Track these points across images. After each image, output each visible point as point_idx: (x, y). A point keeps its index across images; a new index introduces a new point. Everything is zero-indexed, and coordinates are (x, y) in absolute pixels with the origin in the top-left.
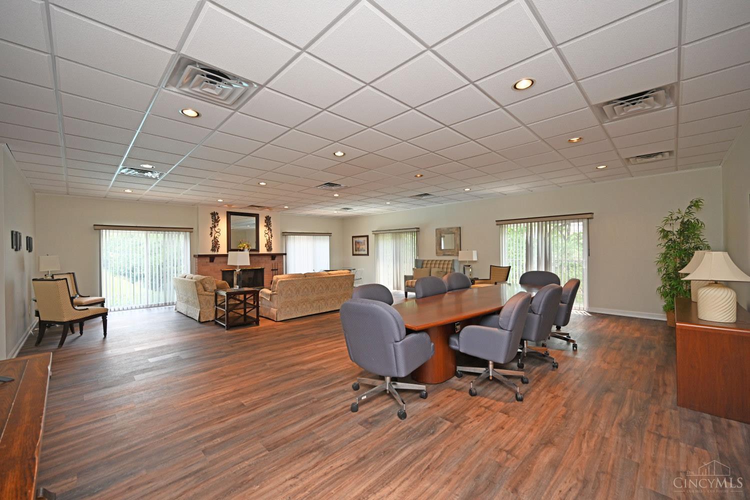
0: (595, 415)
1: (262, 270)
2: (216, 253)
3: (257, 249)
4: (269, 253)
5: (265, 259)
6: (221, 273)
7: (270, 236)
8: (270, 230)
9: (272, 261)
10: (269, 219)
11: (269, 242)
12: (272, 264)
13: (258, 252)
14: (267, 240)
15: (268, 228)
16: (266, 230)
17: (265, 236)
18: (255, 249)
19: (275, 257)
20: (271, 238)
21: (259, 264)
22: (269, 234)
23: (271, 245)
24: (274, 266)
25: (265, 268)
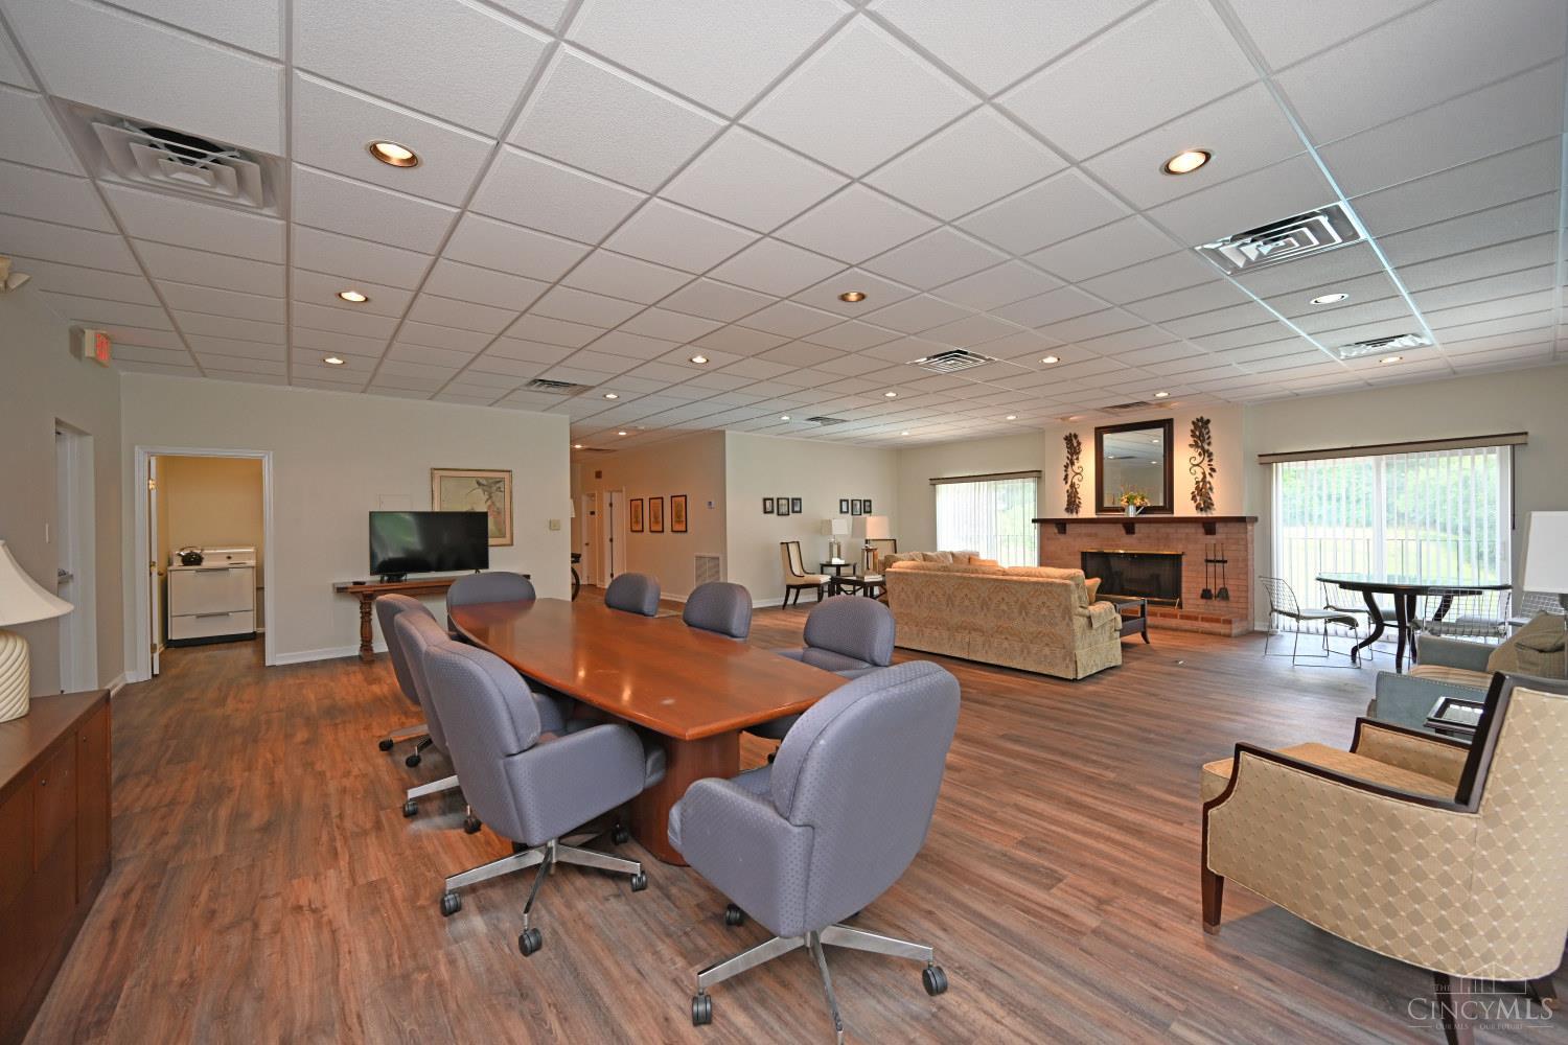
0: (272, 784)
1: (1176, 559)
2: (1074, 516)
3: (1169, 506)
4: (1204, 515)
5: (1187, 530)
6: (1079, 557)
7: (1208, 471)
8: (1206, 455)
9: (1206, 536)
10: (1205, 426)
11: (1202, 488)
12: (1206, 544)
13: (1171, 513)
14: (1197, 483)
15: (1199, 450)
16: (1195, 457)
17: (1192, 471)
18: (1162, 505)
19: (1215, 526)
20: (1211, 476)
21: (1169, 542)
22: (1205, 465)
23: (1210, 495)
24: (1213, 552)
25: (1185, 555)
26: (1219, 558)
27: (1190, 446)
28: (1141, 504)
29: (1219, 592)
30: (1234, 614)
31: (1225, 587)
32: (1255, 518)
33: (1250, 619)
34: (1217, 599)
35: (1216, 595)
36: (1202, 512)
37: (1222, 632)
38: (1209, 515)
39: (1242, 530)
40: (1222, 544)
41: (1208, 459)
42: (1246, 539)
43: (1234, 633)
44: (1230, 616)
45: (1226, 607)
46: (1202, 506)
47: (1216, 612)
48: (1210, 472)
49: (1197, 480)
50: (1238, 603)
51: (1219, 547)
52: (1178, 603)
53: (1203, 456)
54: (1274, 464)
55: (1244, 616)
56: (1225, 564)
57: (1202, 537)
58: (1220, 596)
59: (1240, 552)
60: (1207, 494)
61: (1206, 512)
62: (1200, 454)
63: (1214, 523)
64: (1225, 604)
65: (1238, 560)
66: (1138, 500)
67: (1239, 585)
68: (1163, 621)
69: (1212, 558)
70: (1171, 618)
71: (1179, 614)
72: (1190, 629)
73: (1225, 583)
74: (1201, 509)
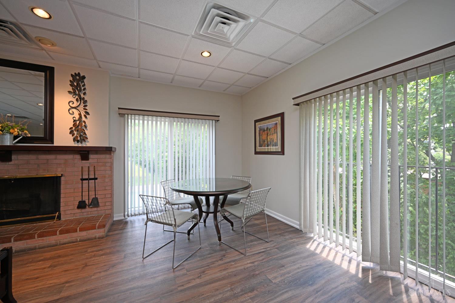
1: (56, 180)
3: (49, 137)
4: (80, 145)
5: (66, 157)
8: (82, 101)
9: (82, 161)
10: (82, 80)
11: (79, 125)
12: (82, 167)
13: (51, 143)
14: (74, 121)
15: (77, 97)
16: (73, 102)
17: (71, 112)
18: (43, 136)
19: (88, 154)
20: (86, 117)
21: (49, 167)
22: (81, 109)
23: (85, 131)
24: (87, 172)
25: (64, 176)
26: (92, 176)
27: (70, 92)
28: (19, 134)
29: (92, 201)
30: (103, 216)
31: (96, 197)
32: (115, 148)
33: (112, 215)
34: (90, 207)
35: (90, 204)
36: (79, 143)
37: (98, 235)
38: (84, 146)
39: (108, 156)
40: (94, 166)
41: (84, 105)
42: (111, 162)
43: (106, 232)
44: (101, 218)
45: (97, 211)
46: (79, 139)
47: (89, 216)
48: (85, 114)
49: (74, 119)
50: (105, 207)
51: (92, 169)
52: (57, 216)
53: (80, 102)
54: (126, 115)
55: (110, 216)
56: (96, 180)
57: (79, 162)
58: (92, 204)
59: (107, 171)
60: (83, 130)
61: (81, 143)
62: (77, 100)
63: (88, 151)
64: (95, 209)
65: (105, 177)
66: (16, 130)
67: (106, 194)
68: (41, 241)
69: (87, 177)
70: (51, 236)
71: (59, 230)
72: (69, 241)
73: (96, 194)
74: (78, 141)
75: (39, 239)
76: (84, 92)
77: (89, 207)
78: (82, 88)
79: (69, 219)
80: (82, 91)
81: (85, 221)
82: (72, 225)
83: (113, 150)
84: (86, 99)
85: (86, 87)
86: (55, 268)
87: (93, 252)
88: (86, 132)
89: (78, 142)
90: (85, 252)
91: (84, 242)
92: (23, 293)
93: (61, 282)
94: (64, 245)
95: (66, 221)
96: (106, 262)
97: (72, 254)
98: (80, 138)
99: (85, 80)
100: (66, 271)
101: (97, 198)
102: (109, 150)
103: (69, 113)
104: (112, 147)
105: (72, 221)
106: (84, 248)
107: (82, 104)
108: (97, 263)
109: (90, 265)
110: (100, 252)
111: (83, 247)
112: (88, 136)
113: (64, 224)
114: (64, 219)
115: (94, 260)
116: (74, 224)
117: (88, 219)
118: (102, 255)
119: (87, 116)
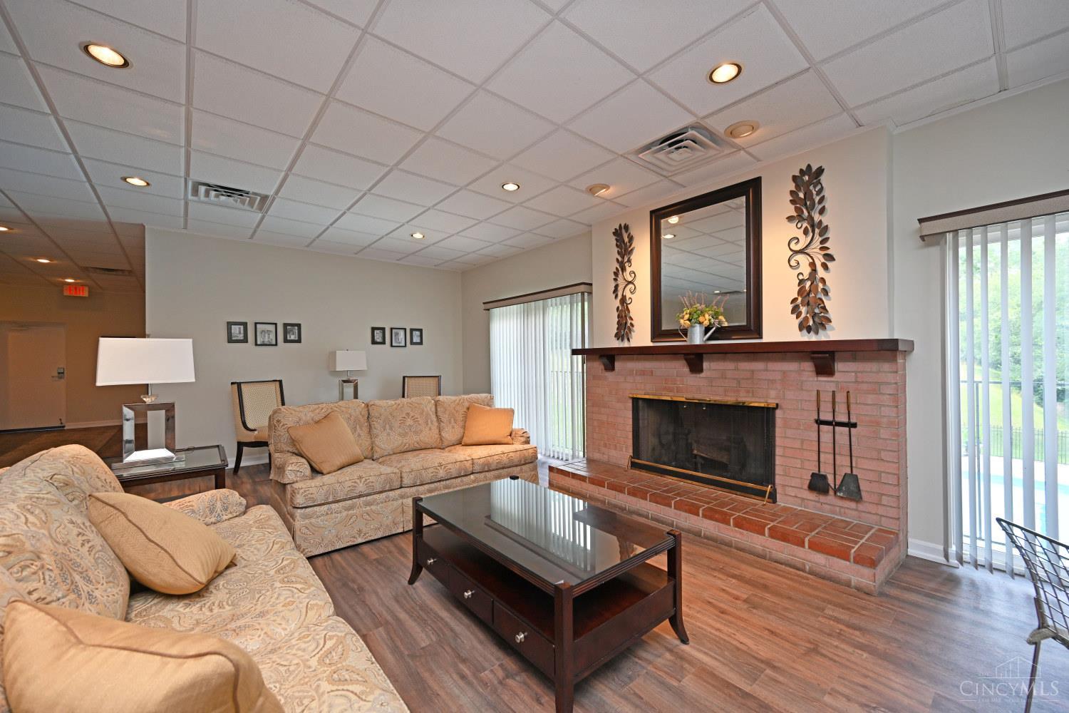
2: (625, 344)
3: (754, 323)
4: (813, 339)
5: (786, 365)
6: (630, 405)
7: (819, 261)
8: (817, 231)
9: (817, 376)
10: (815, 181)
11: (810, 291)
12: (817, 391)
13: (758, 336)
14: (801, 282)
15: (805, 225)
16: (798, 239)
17: (793, 263)
18: (744, 324)
19: (833, 360)
20: (825, 267)
21: (755, 387)
22: (814, 250)
23: (823, 302)
24: (830, 405)
25: (781, 408)
26: (842, 418)
27: (790, 219)
28: (710, 323)
29: (842, 481)
30: (873, 531)
31: (854, 473)
32: (912, 343)
33: (901, 537)
34: (838, 494)
35: (837, 487)
36: (812, 333)
37: (855, 580)
38: (823, 339)
39: (886, 366)
40: (848, 392)
41: (820, 239)
42: (896, 383)
43: (878, 582)
44: (867, 537)
45: (856, 510)
46: (811, 323)
47: (836, 517)
48: (823, 261)
49: (801, 277)
50: (879, 506)
51: (841, 398)
52: (770, 492)
53: (811, 234)
54: (949, 236)
55: (893, 537)
56: (852, 429)
57: (811, 379)
58: (844, 488)
59: (883, 409)
60: (819, 302)
61: (817, 333)
62: (806, 232)
63: (832, 354)
64: (853, 505)
65: (878, 424)
66: (707, 316)
67: (881, 472)
68: (738, 536)
69: (829, 418)
70: (754, 533)
71: (769, 526)
72: (788, 560)
73: (854, 465)
74: (809, 330)
75: (737, 529)
76: (820, 206)
77: (835, 493)
78: (817, 199)
79: (792, 508)
80: (816, 205)
81: (825, 528)
82: (796, 523)
83: (901, 347)
84: (825, 224)
85: (826, 193)
86: (754, 611)
87: (837, 620)
88: (827, 304)
89: (809, 332)
90: (818, 608)
91: (821, 581)
92: (699, 627)
93: (758, 653)
94: (779, 565)
95: (785, 509)
96: (871, 678)
97: (790, 598)
98: (814, 321)
99: (823, 178)
100: (772, 632)
101: (856, 476)
102: (888, 350)
103: (791, 266)
104: (897, 340)
105: (796, 515)
106: (817, 597)
107: (817, 236)
108: (844, 661)
109: (825, 656)
110: (857, 633)
111: (817, 593)
112: (831, 315)
113: (780, 517)
114: (783, 505)
115: (836, 647)
116: (799, 524)
117: (832, 525)
118: (862, 647)
119: (830, 264)
